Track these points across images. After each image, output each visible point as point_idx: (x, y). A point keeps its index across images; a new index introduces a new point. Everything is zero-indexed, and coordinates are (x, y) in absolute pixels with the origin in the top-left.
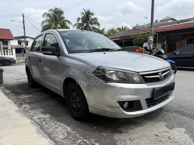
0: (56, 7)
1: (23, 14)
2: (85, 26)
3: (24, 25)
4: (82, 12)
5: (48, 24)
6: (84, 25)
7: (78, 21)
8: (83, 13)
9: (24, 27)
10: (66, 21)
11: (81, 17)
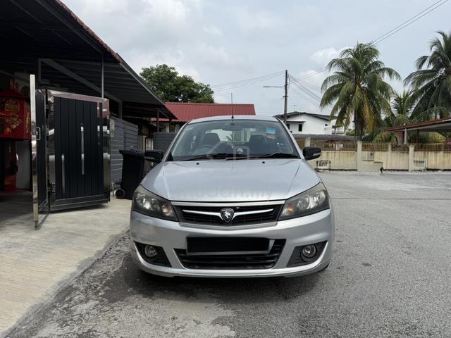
0: (360, 43)
1: (286, 71)
2: (441, 76)
3: (286, 92)
4: (435, 40)
5: (336, 83)
6: (439, 75)
7: (420, 66)
8: (437, 43)
9: (286, 97)
10: (383, 70)
11: (429, 54)
